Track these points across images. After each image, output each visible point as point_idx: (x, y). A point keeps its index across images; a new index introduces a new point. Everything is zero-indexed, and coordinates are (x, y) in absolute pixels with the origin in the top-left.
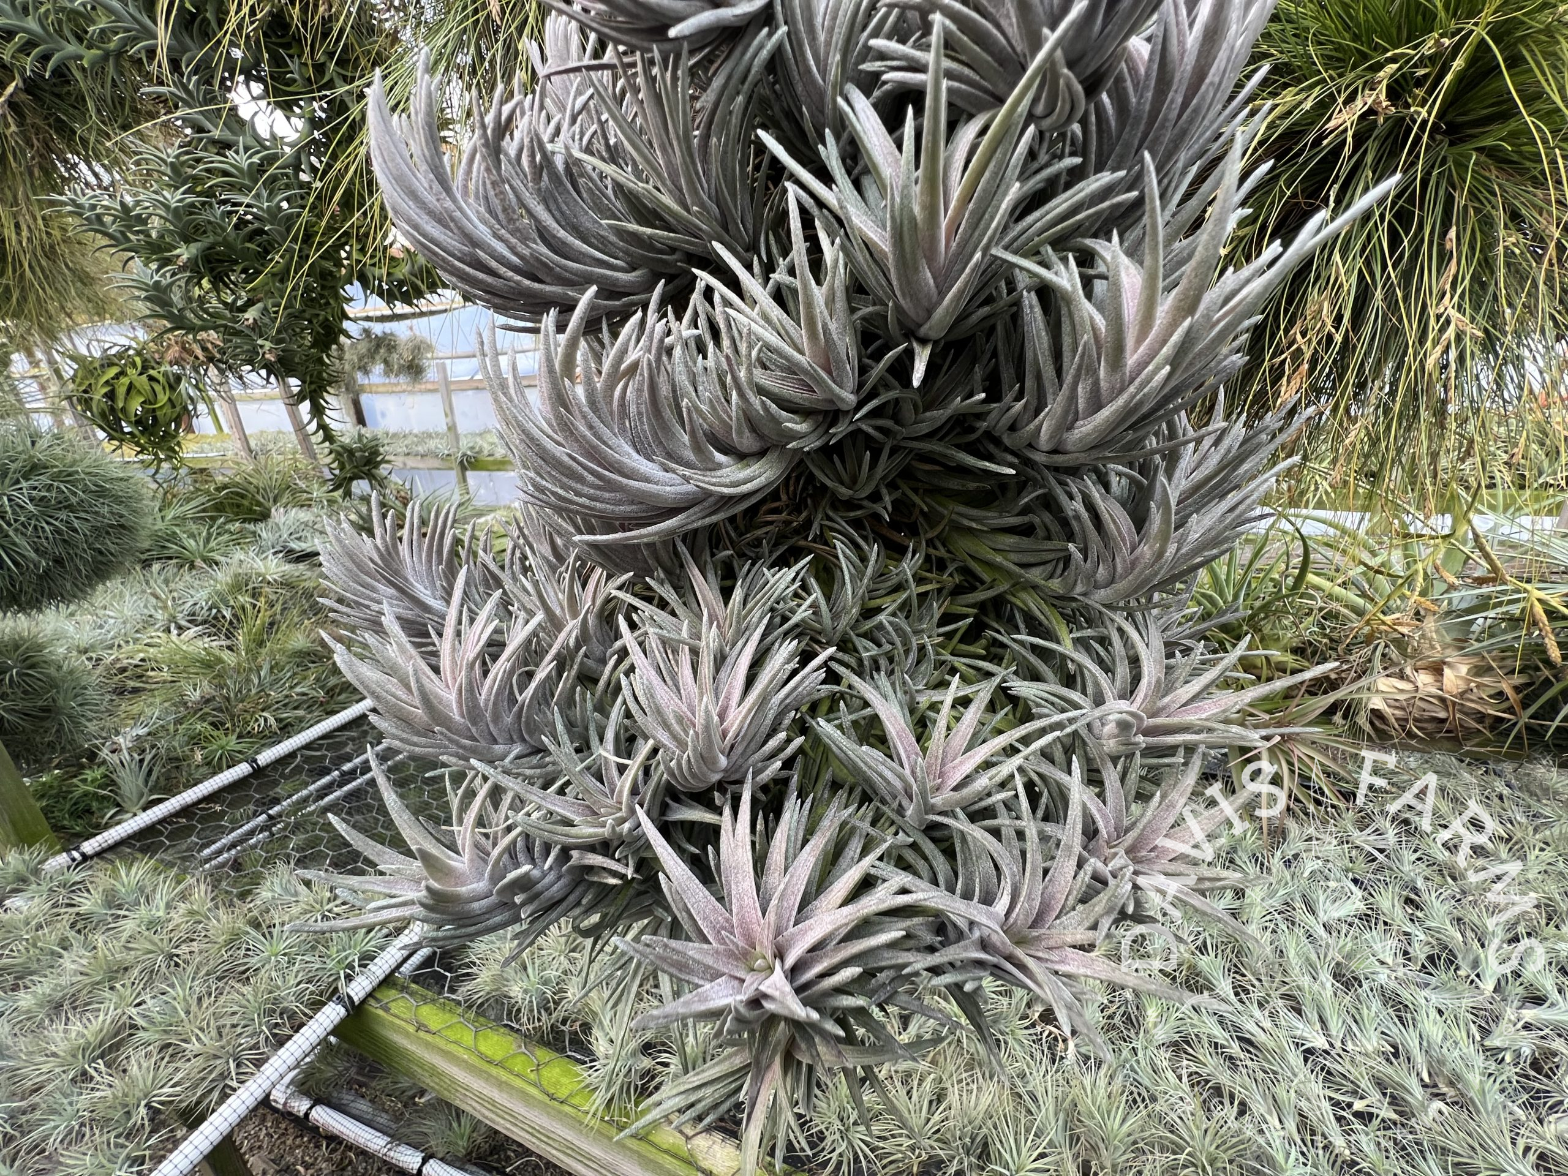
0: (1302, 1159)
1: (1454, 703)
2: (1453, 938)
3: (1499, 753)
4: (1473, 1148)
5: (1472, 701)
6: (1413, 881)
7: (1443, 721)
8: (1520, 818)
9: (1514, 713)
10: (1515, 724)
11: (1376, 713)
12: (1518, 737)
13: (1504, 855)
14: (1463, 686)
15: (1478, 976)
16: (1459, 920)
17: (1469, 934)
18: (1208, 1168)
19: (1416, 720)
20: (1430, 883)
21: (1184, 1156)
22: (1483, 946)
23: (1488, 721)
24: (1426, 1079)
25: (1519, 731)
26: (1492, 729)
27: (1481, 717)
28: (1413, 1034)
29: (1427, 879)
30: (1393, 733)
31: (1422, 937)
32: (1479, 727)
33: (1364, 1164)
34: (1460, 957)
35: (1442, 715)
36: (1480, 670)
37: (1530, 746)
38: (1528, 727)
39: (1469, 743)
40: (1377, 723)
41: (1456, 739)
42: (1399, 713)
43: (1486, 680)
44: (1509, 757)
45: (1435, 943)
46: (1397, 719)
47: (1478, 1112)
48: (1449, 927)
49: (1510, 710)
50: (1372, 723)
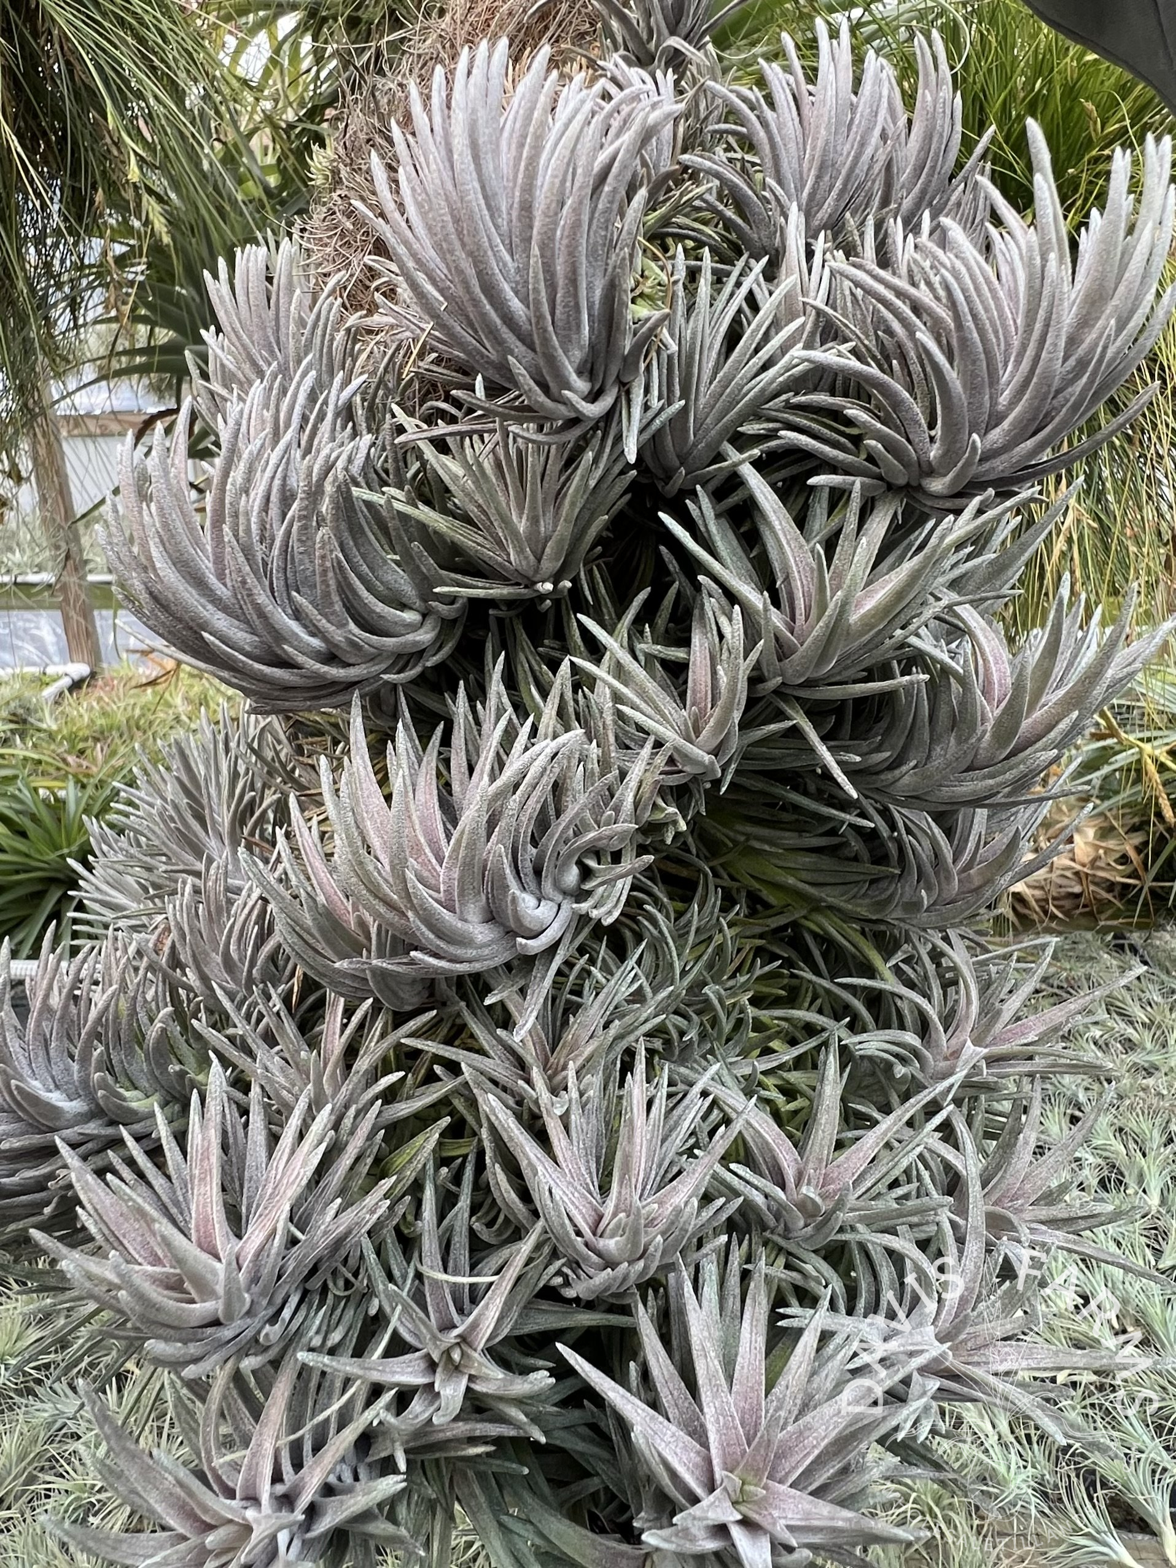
0: (1021, 1463)
1: (1087, 875)
2: (1117, 1153)
3: (1131, 924)
4: (1164, 1388)
5: (1102, 869)
6: (1075, 1095)
7: (1078, 896)
8: (1157, 998)
9: (1138, 877)
10: (1141, 889)
11: (1018, 897)
12: (1145, 904)
13: (1149, 1045)
14: (1092, 855)
15: (1144, 1191)
16: (1121, 1130)
17: (1132, 1145)
18: (936, 1510)
19: (1054, 899)
20: (1090, 1093)
21: (910, 1505)
22: (1144, 1155)
23: (1117, 889)
24: (1116, 1326)
25: (1145, 899)
26: (1121, 896)
27: (1110, 886)
28: (1098, 1277)
29: (1087, 1089)
30: (1035, 917)
31: (1091, 1159)
32: (1109, 896)
33: (1077, 1445)
34: (1126, 1173)
35: (1077, 889)
36: (1106, 832)
37: (1156, 911)
38: (1152, 890)
39: (1103, 917)
40: (1019, 907)
41: (1091, 914)
42: (1038, 893)
43: (1111, 844)
44: (1140, 927)
45: (1103, 1163)
46: (1037, 901)
47: (1163, 1346)
48: (1113, 1141)
49: (1134, 875)
50: (1014, 909)
